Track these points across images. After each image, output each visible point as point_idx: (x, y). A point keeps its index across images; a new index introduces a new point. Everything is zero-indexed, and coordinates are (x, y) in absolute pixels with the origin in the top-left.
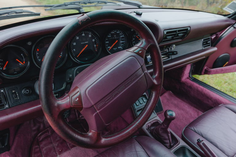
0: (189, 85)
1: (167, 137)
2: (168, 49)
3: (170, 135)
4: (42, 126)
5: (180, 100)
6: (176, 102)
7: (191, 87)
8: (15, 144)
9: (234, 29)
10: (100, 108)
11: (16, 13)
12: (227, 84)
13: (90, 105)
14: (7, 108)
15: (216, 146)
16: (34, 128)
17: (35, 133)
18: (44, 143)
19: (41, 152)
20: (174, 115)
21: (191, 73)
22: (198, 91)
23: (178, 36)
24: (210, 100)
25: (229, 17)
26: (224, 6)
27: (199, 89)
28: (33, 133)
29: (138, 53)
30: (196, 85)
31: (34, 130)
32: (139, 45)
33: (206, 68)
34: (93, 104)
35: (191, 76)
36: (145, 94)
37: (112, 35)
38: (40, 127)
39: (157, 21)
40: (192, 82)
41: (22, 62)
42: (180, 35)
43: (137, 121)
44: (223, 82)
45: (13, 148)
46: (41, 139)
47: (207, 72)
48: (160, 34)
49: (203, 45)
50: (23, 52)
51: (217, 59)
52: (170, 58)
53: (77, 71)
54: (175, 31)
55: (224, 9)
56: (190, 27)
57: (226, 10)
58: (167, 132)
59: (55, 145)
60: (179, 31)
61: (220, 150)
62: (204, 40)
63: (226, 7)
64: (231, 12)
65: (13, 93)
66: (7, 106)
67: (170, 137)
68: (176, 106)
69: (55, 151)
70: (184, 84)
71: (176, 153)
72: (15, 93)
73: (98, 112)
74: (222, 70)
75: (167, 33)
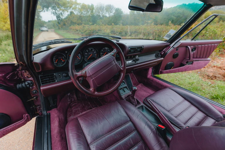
0: (152, 79)
1: (134, 101)
2: (135, 58)
3: (136, 100)
4: (73, 100)
5: (147, 88)
6: (145, 89)
7: (152, 80)
8: (60, 105)
9: (173, 49)
10: (95, 77)
11: (62, 41)
12: (177, 81)
13: (90, 75)
14: (56, 82)
15: (161, 106)
16: (69, 100)
17: (70, 102)
18: (74, 107)
19: (72, 112)
20: (136, 89)
21: (153, 73)
22: (156, 82)
23: (137, 51)
24: (163, 86)
25: (167, 42)
26: (164, 36)
27: (157, 81)
28: (69, 103)
29: (112, 55)
30: (155, 79)
31: (69, 101)
32: (113, 52)
33: (160, 70)
34: (91, 74)
35: (153, 75)
36: (123, 81)
37: (104, 50)
38: (72, 100)
39: (126, 44)
40: (153, 78)
41: (63, 60)
42: (138, 50)
43: (114, 87)
44: (175, 80)
45: (58, 107)
46: (72, 106)
47: (161, 73)
48: (126, 49)
49: (155, 56)
50: (64, 56)
51: (167, 65)
52: (136, 63)
53: (86, 64)
54: (135, 48)
55: (164, 38)
56: (143, 46)
57: (165, 38)
58: (134, 99)
59: (79, 109)
60: (137, 48)
61: (163, 108)
62: (156, 54)
63: (165, 37)
64: (168, 39)
65: (59, 76)
66: (56, 81)
67: (136, 101)
68: (145, 91)
69: (79, 111)
70: (149, 79)
71: (139, 108)
72: (60, 75)
73: (94, 78)
74: (170, 71)
75: (131, 49)
